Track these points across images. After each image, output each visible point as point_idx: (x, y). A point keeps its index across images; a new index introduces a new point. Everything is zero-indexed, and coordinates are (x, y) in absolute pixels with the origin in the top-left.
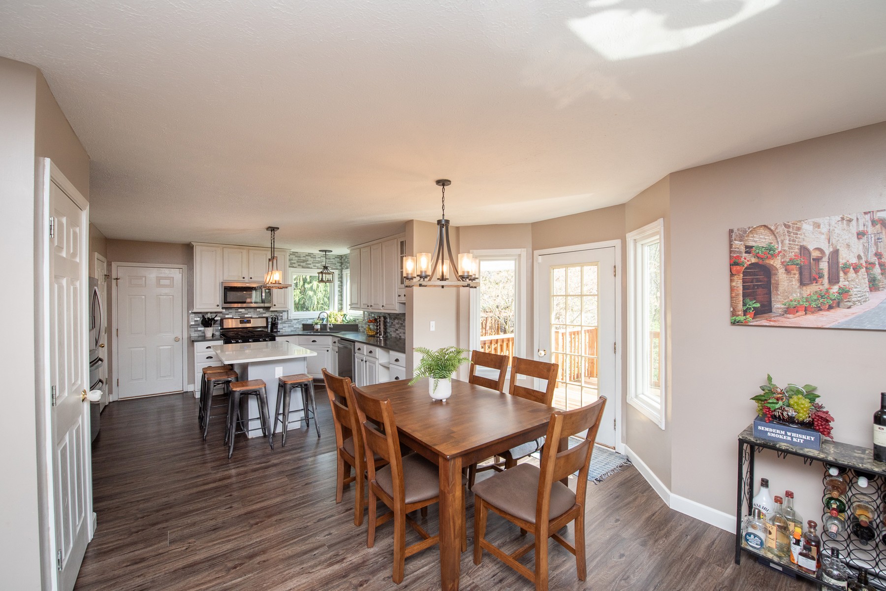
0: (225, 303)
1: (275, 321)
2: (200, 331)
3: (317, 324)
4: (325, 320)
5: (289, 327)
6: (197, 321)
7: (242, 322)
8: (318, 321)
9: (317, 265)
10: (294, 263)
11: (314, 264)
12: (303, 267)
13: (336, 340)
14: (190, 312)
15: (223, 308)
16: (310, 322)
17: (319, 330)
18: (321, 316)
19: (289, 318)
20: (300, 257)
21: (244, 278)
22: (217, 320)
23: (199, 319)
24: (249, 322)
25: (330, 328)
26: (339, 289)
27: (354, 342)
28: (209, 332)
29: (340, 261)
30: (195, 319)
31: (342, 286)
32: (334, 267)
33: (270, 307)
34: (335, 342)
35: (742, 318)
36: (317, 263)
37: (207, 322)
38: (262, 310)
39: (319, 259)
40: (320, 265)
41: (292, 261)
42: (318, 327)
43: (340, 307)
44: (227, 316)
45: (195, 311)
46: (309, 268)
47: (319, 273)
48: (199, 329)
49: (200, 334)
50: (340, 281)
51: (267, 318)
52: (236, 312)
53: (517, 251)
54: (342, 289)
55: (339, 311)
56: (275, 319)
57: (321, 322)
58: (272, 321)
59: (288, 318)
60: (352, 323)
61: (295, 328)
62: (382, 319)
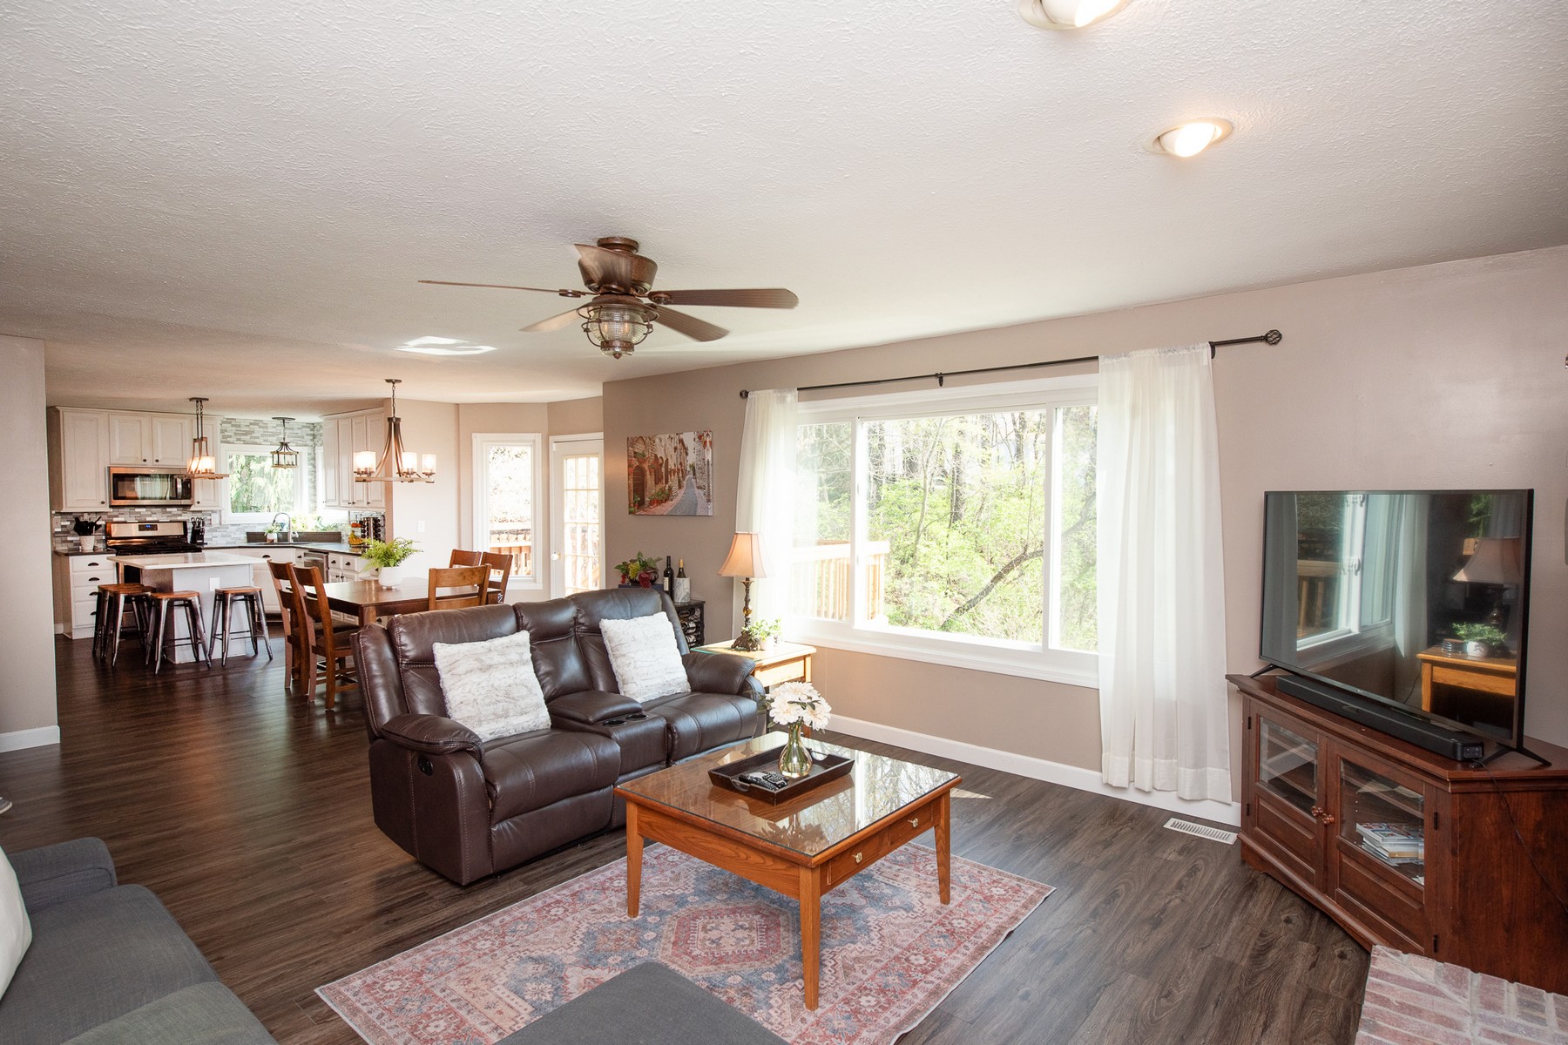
0: (115, 498)
1: (199, 526)
2: (72, 541)
3: (270, 532)
4: (286, 526)
5: (223, 536)
6: (65, 526)
7: (142, 528)
8: (273, 528)
9: (270, 439)
10: (230, 437)
11: (265, 438)
12: (245, 443)
13: (301, 553)
14: (53, 512)
15: (111, 506)
16: (258, 530)
17: (276, 541)
18: (279, 520)
19: (223, 523)
20: (239, 426)
21: (145, 460)
22: (100, 526)
23: (69, 523)
24: (154, 528)
25: (294, 539)
26: (310, 477)
27: (327, 553)
28: (89, 542)
29: (312, 432)
30: (63, 523)
31: (315, 472)
32: (300, 442)
33: (190, 506)
34: (300, 557)
35: (632, 509)
36: (270, 436)
37: (83, 528)
38: (175, 509)
39: (274, 430)
40: (275, 438)
41: (226, 434)
42: (274, 536)
43: (312, 505)
44: (115, 519)
45: (64, 510)
46: (256, 443)
47: (273, 453)
48: (69, 539)
49: (71, 546)
50: (311, 464)
51: (185, 523)
52: (130, 513)
53: (531, 436)
54: (315, 477)
55: (310, 512)
56: (199, 523)
57: (278, 529)
58: (193, 528)
59: (220, 523)
60: (333, 531)
61: (233, 538)
62: (372, 522)
